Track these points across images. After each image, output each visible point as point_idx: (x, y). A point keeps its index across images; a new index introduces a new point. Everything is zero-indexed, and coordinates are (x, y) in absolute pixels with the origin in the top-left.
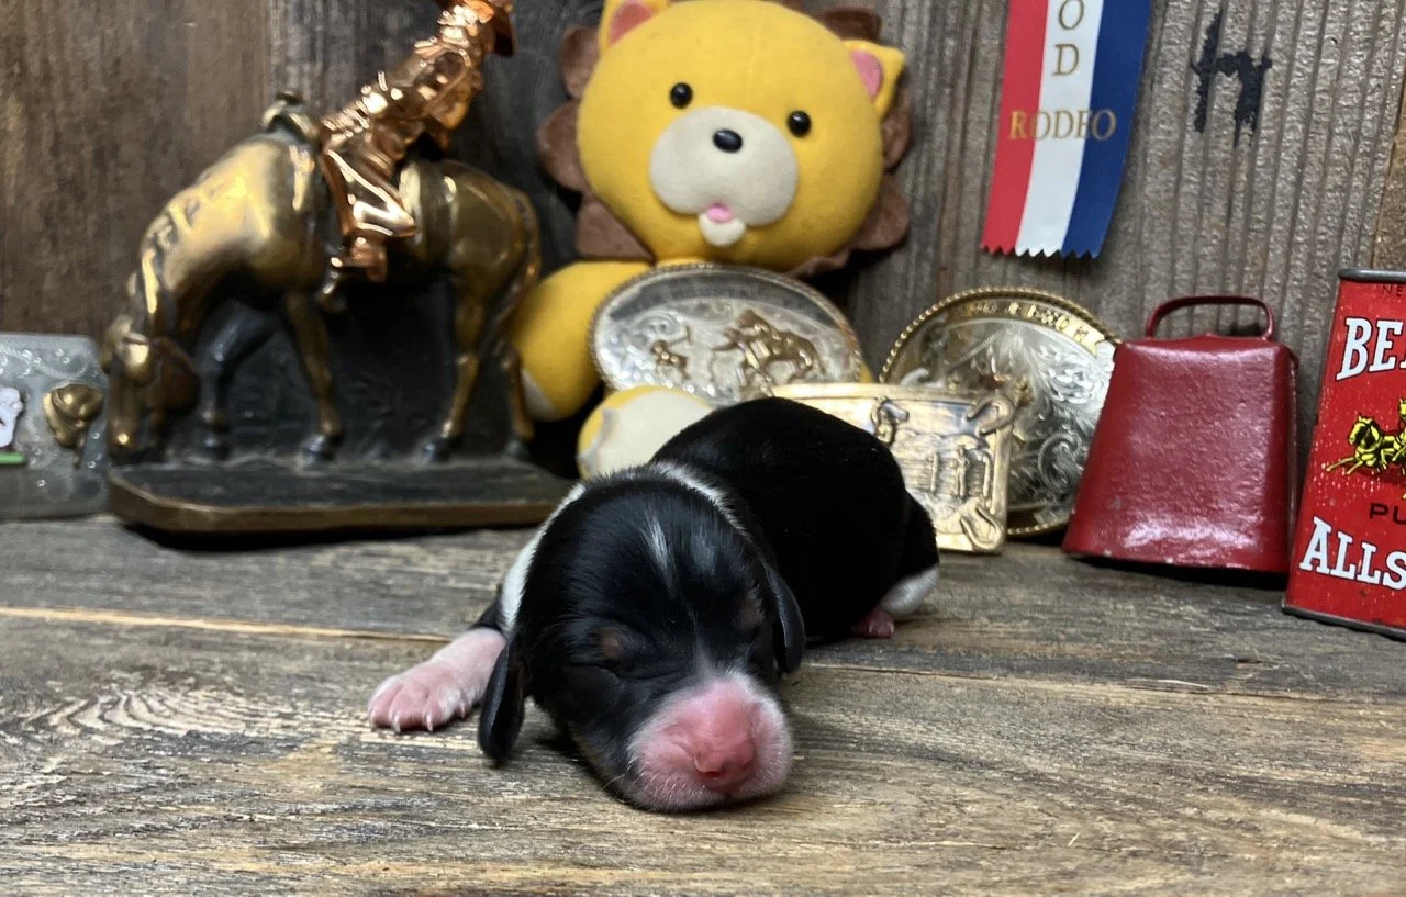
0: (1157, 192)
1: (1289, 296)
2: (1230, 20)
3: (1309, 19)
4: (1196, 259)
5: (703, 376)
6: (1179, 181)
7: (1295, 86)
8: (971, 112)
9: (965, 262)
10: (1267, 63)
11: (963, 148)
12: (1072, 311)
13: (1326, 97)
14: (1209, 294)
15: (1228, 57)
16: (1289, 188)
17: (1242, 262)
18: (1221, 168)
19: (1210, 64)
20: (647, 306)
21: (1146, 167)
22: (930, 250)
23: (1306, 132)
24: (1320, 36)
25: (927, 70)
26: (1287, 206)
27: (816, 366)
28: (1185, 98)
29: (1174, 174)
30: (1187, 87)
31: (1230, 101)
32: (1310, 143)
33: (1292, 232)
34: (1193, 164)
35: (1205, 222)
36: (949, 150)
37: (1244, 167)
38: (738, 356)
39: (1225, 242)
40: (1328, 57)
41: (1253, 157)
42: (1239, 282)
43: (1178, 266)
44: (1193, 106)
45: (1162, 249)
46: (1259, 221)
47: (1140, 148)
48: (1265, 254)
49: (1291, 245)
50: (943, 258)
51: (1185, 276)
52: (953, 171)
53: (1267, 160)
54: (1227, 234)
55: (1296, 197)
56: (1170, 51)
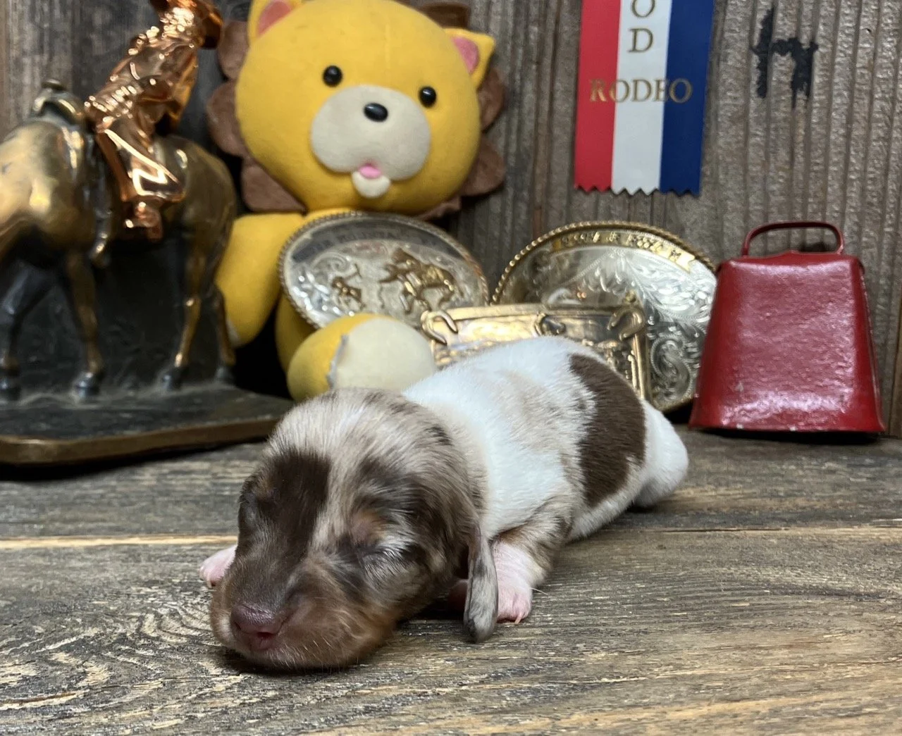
0: (729, 144)
1: (847, 220)
2: (780, 15)
3: (847, 15)
4: (766, 194)
5: (375, 304)
6: (747, 135)
7: (839, 64)
8: (558, 84)
9: (558, 202)
10: (814, 46)
11: (551, 111)
12: (665, 237)
13: (865, 72)
14: (781, 221)
15: (781, 42)
16: (841, 139)
17: (805, 196)
18: (783, 124)
19: (767, 46)
20: (321, 249)
21: (718, 124)
22: (525, 194)
23: (851, 97)
24: (857, 27)
25: (514, 51)
26: (840, 153)
27: (457, 291)
28: (748, 73)
29: (743, 130)
30: (748, 64)
31: (785, 74)
32: (855, 105)
33: (846, 170)
34: (757, 121)
35: (772, 166)
36: (538, 114)
37: (802, 124)
38: (399, 286)
39: (790, 181)
40: (865, 42)
41: (808, 116)
42: (804, 210)
43: (752, 199)
44: (755, 78)
45: (736, 187)
46: (818, 164)
47: (712, 111)
48: (824, 190)
49: (845, 183)
50: (538, 200)
51: (758, 207)
52: (543, 131)
53: (820, 118)
54: (792, 174)
55: (848, 146)
56: (732, 37)
